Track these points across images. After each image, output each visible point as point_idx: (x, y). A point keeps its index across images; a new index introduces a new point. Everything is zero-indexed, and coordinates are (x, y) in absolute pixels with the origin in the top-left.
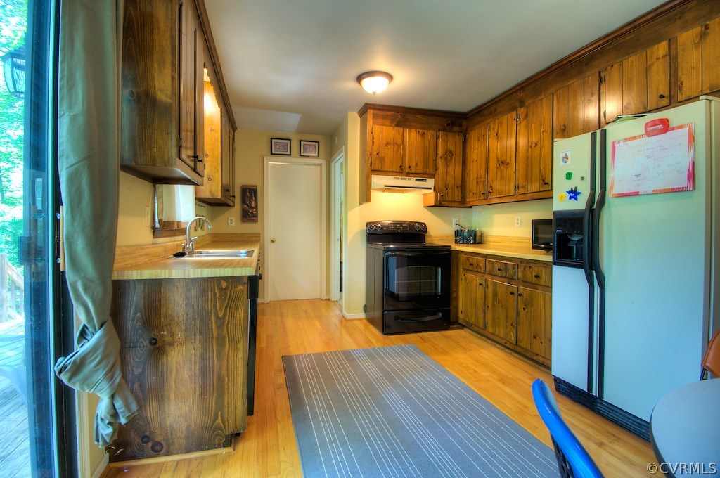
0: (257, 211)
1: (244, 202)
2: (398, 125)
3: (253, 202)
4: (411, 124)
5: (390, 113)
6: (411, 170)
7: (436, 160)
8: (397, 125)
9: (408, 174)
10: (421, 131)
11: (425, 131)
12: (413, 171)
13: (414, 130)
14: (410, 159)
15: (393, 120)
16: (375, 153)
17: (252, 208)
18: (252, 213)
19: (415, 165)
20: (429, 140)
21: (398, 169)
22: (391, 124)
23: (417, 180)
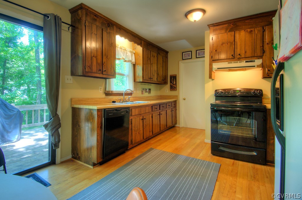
0: (176, 86)
1: (171, 82)
2: (231, 30)
3: (174, 82)
4: (241, 27)
5: (224, 26)
6: (241, 56)
7: (263, 46)
8: (229, 32)
9: (240, 59)
10: (249, 30)
11: (252, 29)
12: (243, 56)
13: (243, 31)
14: (241, 50)
15: (226, 29)
16: (215, 51)
17: (174, 84)
18: (174, 87)
19: (244, 52)
20: (257, 34)
21: (231, 57)
22: (226, 31)
23: (246, 62)
